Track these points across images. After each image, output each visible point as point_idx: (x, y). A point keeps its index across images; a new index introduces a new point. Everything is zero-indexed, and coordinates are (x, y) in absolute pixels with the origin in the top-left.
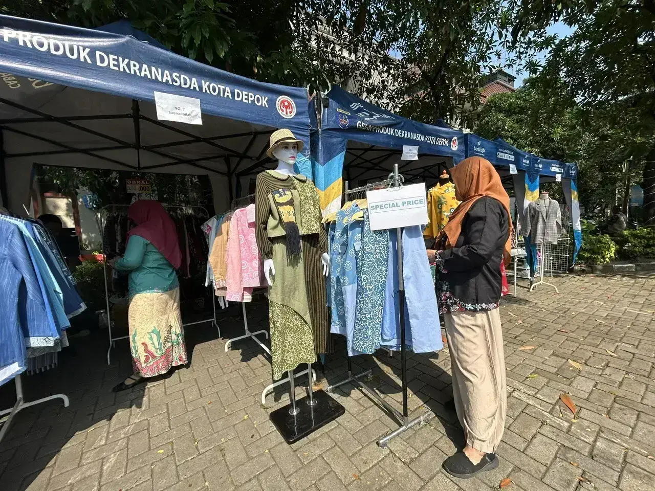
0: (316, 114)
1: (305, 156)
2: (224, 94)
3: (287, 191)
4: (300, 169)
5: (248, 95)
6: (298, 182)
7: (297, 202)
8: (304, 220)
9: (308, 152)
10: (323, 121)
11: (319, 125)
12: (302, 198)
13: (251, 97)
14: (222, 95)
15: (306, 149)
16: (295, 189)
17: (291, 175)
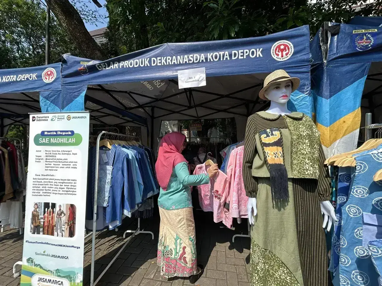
0: (320, 46)
1: (303, 92)
2: (223, 58)
3: (275, 130)
4: (296, 106)
5: (243, 53)
6: (291, 120)
7: (287, 142)
8: (295, 162)
9: (308, 88)
10: (331, 50)
11: (324, 56)
12: (295, 137)
13: (247, 52)
14: (222, 59)
15: (304, 85)
16: (286, 127)
17: (283, 114)
